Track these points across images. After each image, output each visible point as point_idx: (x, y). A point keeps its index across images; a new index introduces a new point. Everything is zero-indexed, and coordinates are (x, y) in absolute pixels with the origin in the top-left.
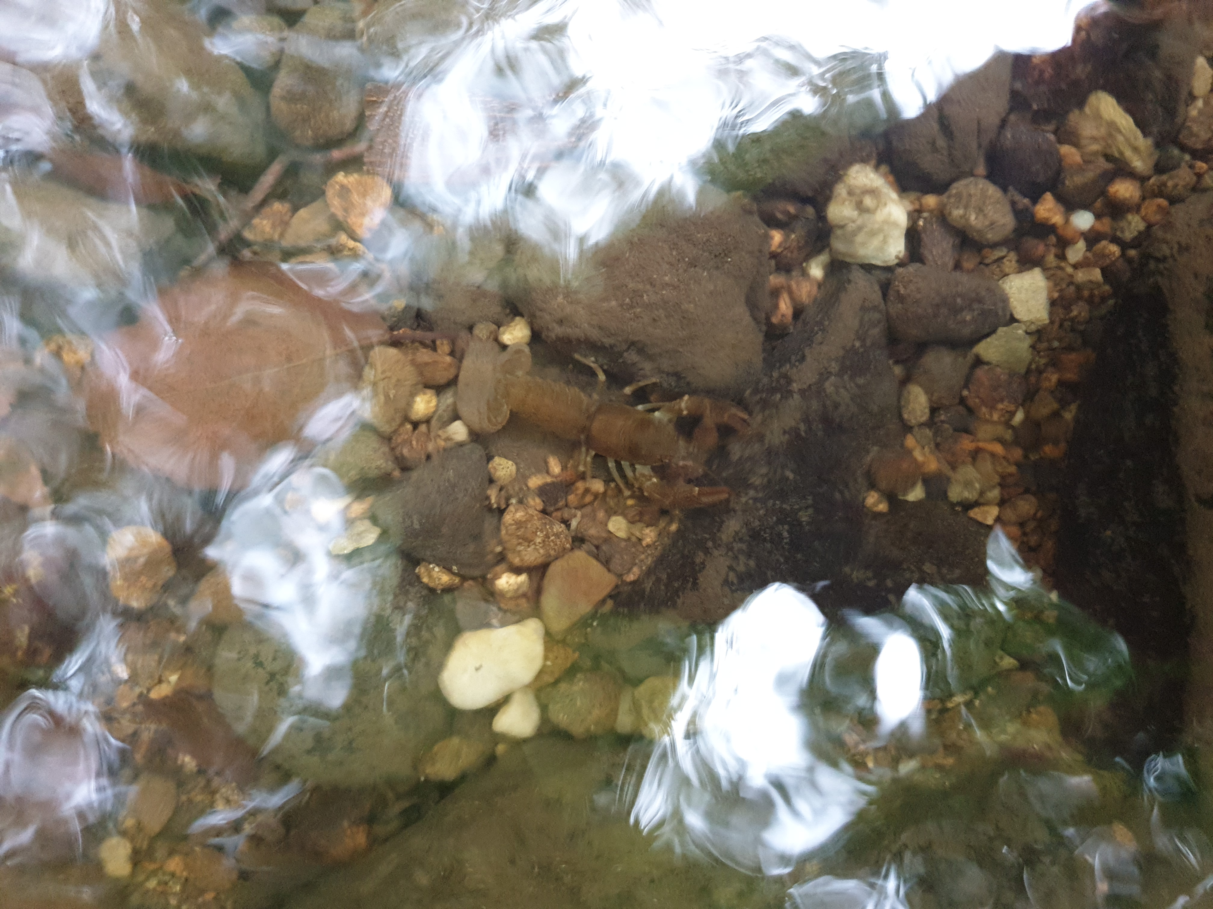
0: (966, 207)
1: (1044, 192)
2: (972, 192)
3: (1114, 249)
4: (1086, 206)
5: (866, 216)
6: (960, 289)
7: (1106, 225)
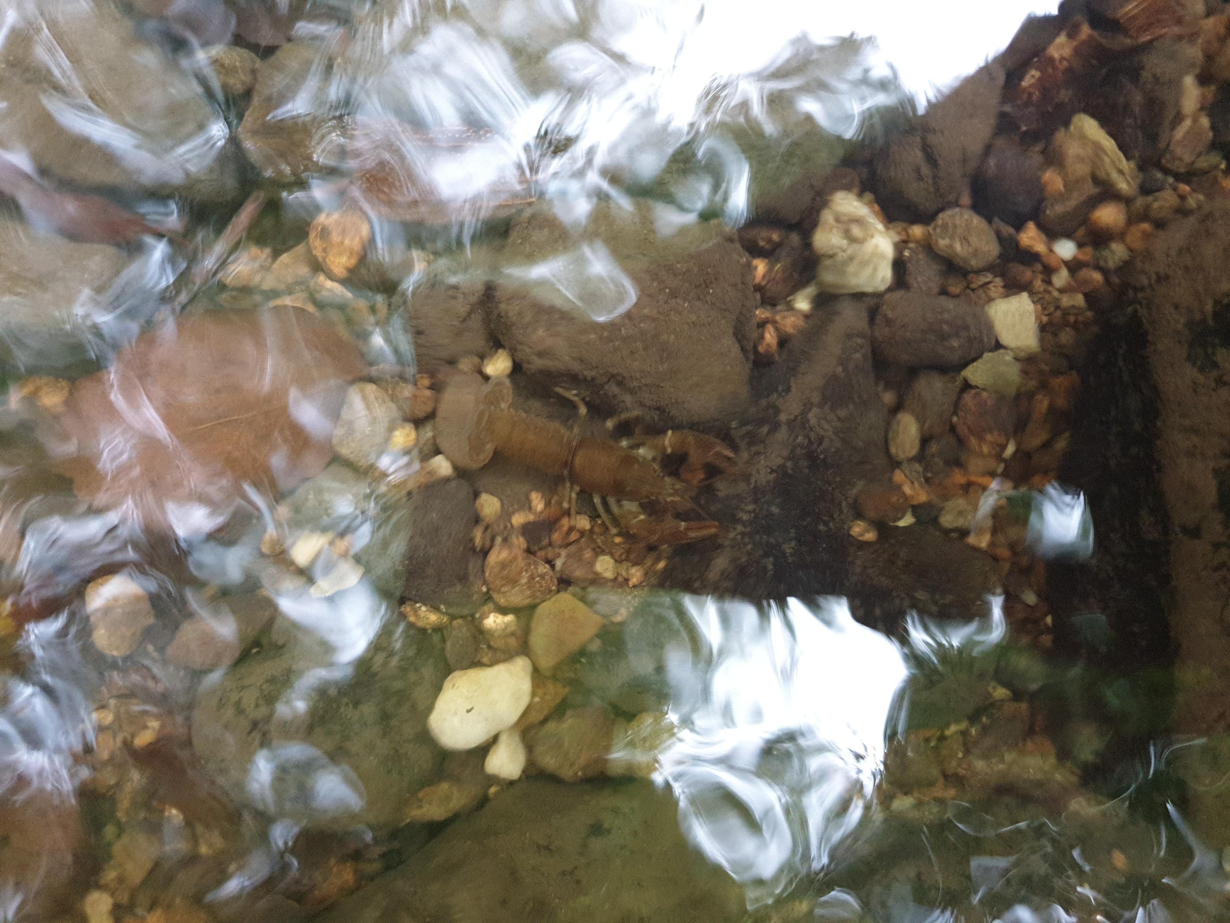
0: (952, 238)
1: (1026, 221)
2: (958, 222)
3: (1097, 277)
4: (1068, 235)
5: (855, 246)
6: (946, 316)
7: (1088, 254)
